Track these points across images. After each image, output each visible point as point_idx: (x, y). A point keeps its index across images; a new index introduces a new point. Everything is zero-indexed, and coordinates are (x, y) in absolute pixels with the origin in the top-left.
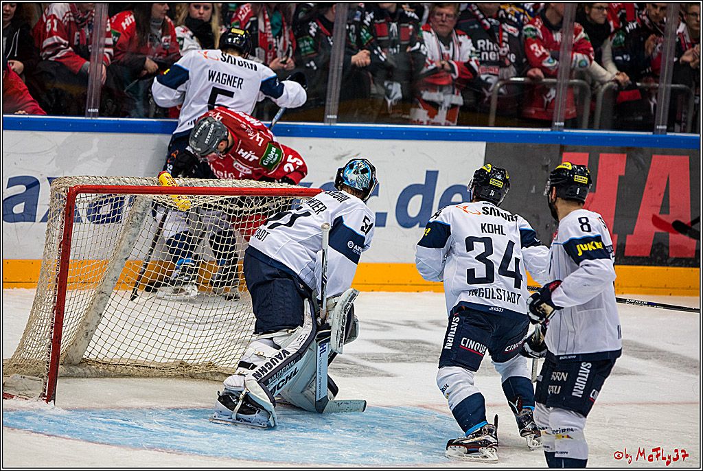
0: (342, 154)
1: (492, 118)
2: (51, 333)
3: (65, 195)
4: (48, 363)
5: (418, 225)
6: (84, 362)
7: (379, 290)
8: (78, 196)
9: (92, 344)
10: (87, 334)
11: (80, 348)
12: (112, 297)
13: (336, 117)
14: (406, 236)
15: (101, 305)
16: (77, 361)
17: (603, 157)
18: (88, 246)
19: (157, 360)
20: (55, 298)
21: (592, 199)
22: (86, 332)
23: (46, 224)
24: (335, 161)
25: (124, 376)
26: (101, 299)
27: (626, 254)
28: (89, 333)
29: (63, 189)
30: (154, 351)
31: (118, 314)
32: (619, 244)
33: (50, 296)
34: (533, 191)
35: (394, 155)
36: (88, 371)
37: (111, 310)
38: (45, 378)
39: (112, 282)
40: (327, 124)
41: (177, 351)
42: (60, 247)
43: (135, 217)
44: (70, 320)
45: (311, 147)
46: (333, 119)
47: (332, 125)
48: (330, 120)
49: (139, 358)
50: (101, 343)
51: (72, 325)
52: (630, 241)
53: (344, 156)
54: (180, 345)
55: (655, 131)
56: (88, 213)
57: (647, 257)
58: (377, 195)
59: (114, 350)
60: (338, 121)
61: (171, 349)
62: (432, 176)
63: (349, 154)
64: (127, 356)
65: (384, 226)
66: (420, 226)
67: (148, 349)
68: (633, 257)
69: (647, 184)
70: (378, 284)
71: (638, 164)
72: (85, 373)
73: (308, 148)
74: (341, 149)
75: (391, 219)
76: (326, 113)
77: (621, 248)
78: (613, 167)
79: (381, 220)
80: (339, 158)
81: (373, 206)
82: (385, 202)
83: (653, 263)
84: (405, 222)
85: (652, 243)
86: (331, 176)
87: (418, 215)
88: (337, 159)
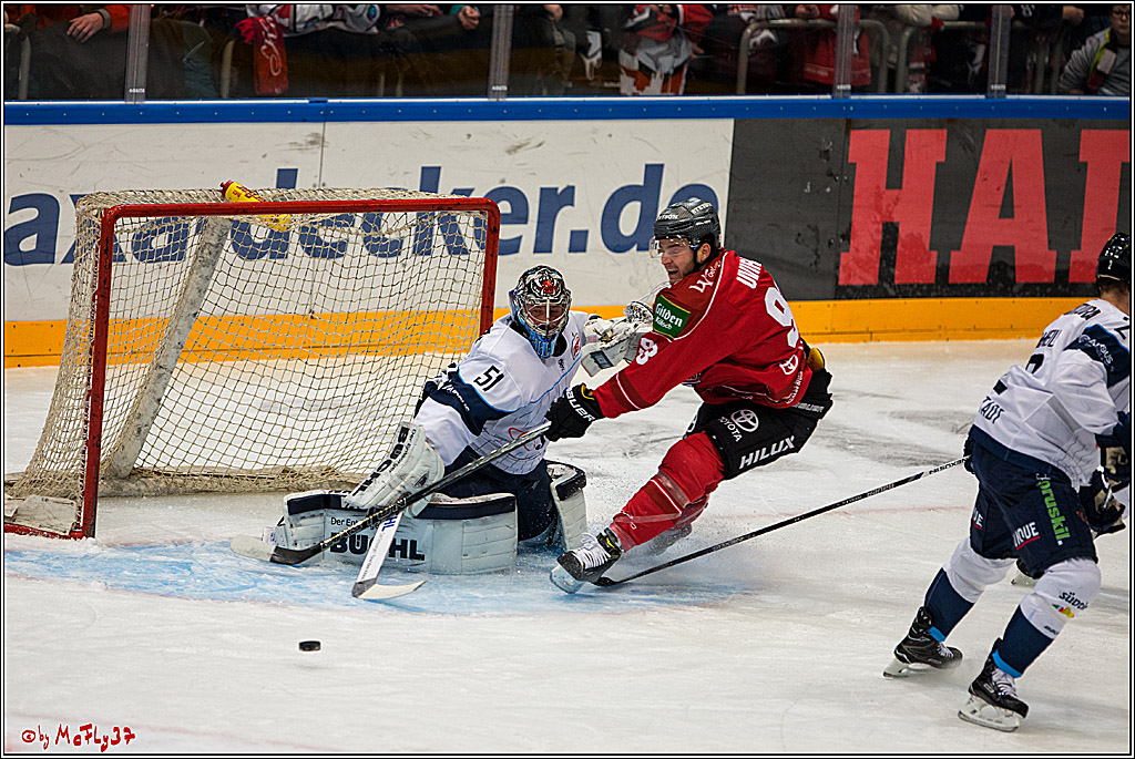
0: (516, 144)
1: (742, 84)
2: (86, 431)
3: (98, 221)
4: (82, 476)
5: (635, 248)
6: (138, 473)
8: (119, 221)
9: (146, 447)
10: (139, 431)
11: (130, 452)
12: (174, 375)
13: (505, 88)
14: (619, 265)
15: (160, 386)
16: (125, 473)
17: (913, 136)
18: (137, 299)
19: (248, 466)
20: (89, 379)
21: (898, 199)
22: (138, 428)
23: (73, 265)
24: (507, 156)
25: (197, 492)
26: (160, 376)
27: (950, 281)
28: (143, 430)
29: (96, 211)
30: (242, 454)
31: (184, 401)
32: (939, 266)
33: (82, 374)
34: (808, 190)
35: (595, 142)
36: (143, 487)
37: (174, 395)
38: (79, 500)
39: (174, 350)
40: (493, 100)
41: (277, 453)
42: (94, 300)
43: (206, 251)
44: (114, 411)
45: (469, 136)
46: (502, 91)
47: (501, 100)
48: (497, 94)
49: (220, 465)
50: (160, 445)
51: (116, 419)
52: (956, 259)
53: (519, 147)
54: (281, 443)
55: (989, 94)
56: (135, 248)
57: (983, 284)
58: (572, 205)
59: (180, 454)
60: (509, 94)
61: (268, 450)
62: (654, 172)
63: (527, 144)
64: (200, 462)
65: (584, 251)
66: (638, 250)
67: (232, 451)
68: (962, 285)
69: (978, 174)
71: (966, 145)
72: (139, 490)
73: (466, 137)
74: (515, 136)
75: (595, 240)
76: (491, 82)
77: (943, 272)
78: (927, 148)
79: (578, 242)
80: (513, 150)
81: (566, 221)
82: (584, 215)
83: (992, 293)
84: (616, 243)
85: (988, 263)
86: (502, 177)
87: (635, 233)
88: (509, 152)
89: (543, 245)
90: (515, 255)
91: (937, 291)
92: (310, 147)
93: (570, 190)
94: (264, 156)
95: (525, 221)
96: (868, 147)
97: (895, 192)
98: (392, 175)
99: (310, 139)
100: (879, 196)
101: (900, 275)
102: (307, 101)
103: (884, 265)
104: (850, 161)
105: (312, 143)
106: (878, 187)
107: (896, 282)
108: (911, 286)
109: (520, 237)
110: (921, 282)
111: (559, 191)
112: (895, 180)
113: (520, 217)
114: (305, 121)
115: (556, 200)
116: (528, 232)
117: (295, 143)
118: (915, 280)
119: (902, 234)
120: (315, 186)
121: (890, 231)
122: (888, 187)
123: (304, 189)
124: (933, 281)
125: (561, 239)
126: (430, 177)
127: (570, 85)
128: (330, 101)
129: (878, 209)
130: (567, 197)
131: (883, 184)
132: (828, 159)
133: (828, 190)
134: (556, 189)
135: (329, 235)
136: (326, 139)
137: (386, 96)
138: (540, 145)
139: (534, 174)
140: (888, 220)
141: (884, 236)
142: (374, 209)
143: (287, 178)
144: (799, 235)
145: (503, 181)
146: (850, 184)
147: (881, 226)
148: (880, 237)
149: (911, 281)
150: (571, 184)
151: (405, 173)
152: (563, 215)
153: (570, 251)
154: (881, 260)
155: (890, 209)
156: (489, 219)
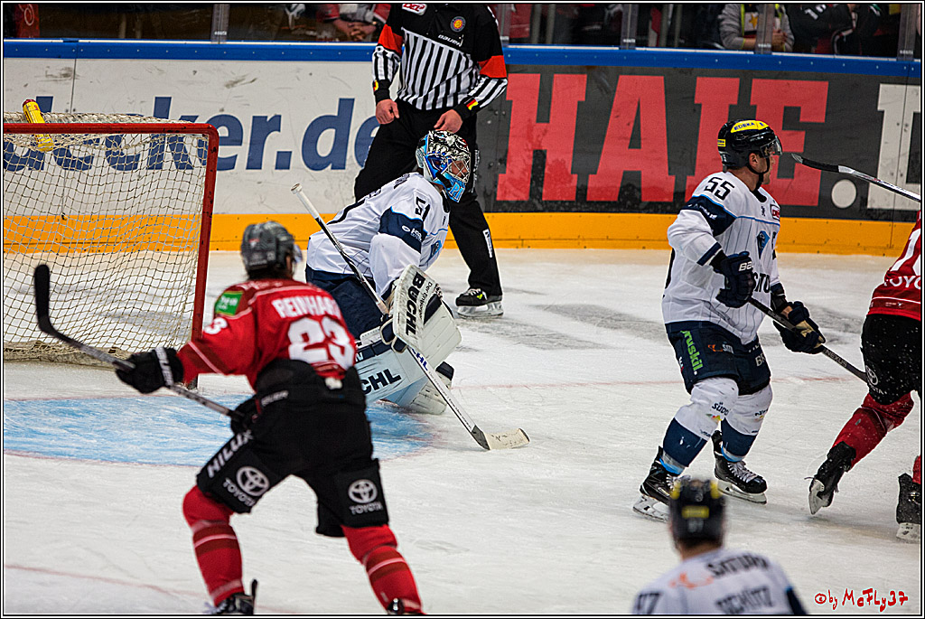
0: (234, 80)
5: (330, 167)
13: (225, 33)
14: (316, 180)
17: (559, 80)
21: (546, 131)
24: (226, 89)
27: (588, 199)
32: (579, 186)
35: (298, 79)
40: (216, 43)
45: (195, 72)
46: (223, 36)
47: (221, 43)
48: (218, 38)
52: (593, 182)
53: (236, 82)
57: (615, 202)
58: (279, 131)
60: (229, 39)
62: (347, 105)
63: (243, 80)
65: (288, 168)
66: (332, 168)
68: (598, 202)
69: (612, 112)
71: (602, 88)
73: (192, 73)
74: (233, 73)
75: (297, 159)
76: (214, 28)
77: (582, 191)
78: (570, 90)
79: (283, 161)
80: (231, 84)
81: (273, 144)
82: (288, 139)
83: (622, 210)
84: (315, 163)
85: (619, 185)
86: (222, 106)
87: (330, 155)
88: (227, 86)
89: (255, 163)
90: (231, 171)
91: (577, 207)
92: (64, 79)
93: (278, 118)
94: (26, 85)
95: (240, 143)
96: (522, 88)
97: (544, 125)
98: (130, 103)
99: (63, 72)
100: (530, 129)
101: (546, 193)
102: (61, 41)
103: (534, 185)
104: (507, 98)
105: (66, 75)
106: (529, 120)
107: (544, 199)
108: (556, 202)
109: (236, 156)
110: (564, 200)
111: (268, 119)
112: (544, 114)
113: (235, 139)
114: (59, 57)
115: (266, 126)
116: (242, 152)
117: (51, 75)
118: (558, 197)
119: (550, 159)
120: (67, 111)
121: (540, 156)
122: (538, 121)
123: (57, 114)
124: (574, 199)
125: (269, 158)
126: (162, 105)
128: (81, 41)
129: (529, 138)
130: (275, 124)
131: (534, 117)
133: (489, 122)
134: (266, 117)
135: (78, 152)
136: (77, 73)
137: (127, 37)
138: (253, 81)
139: (248, 105)
140: (537, 148)
141: (534, 162)
142: (117, 130)
143: (44, 104)
145: (222, 110)
146: (507, 117)
147: (531, 153)
148: (531, 162)
149: (557, 199)
150: (278, 114)
151: (142, 102)
152: (271, 138)
153: (276, 168)
154: (531, 181)
155: (540, 139)
156: (210, 141)
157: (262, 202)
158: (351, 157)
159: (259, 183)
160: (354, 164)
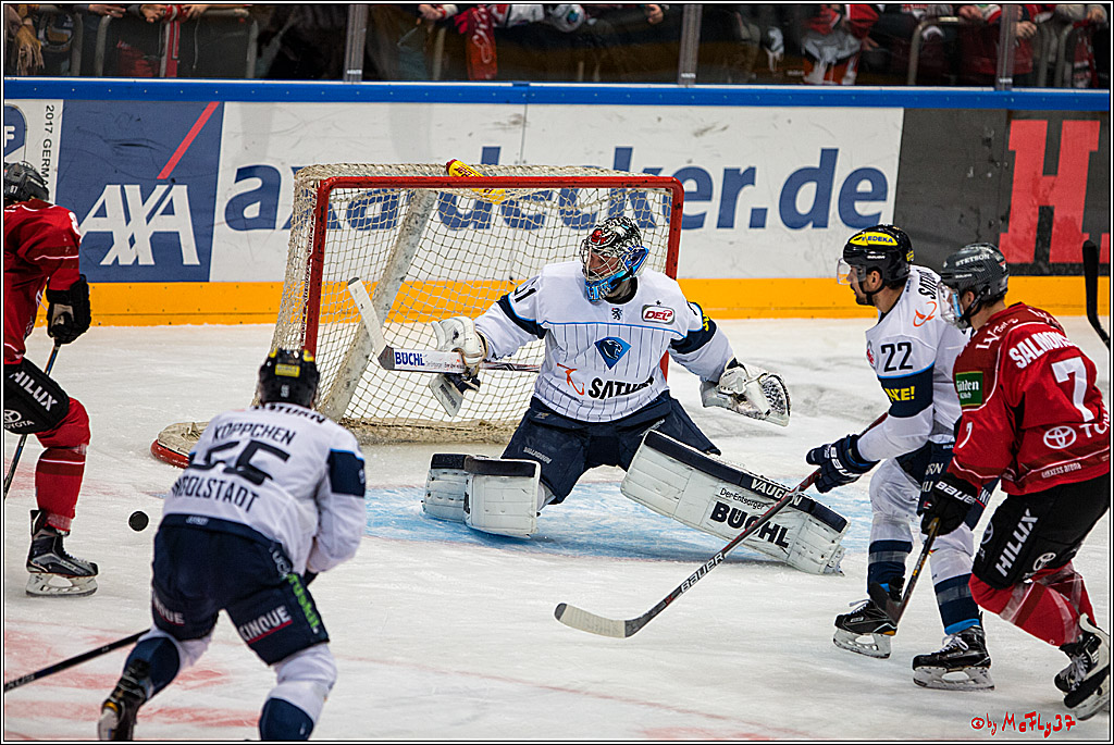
0: (703, 128)
1: (912, 76)
3: (314, 191)
5: (810, 225)
7: (758, 316)
8: (333, 192)
9: (355, 399)
10: (348, 385)
11: (339, 404)
13: (693, 76)
14: (795, 241)
17: (1068, 126)
18: (347, 263)
19: (447, 419)
20: (302, 335)
21: (1053, 185)
22: (348, 382)
23: (290, 231)
24: (694, 138)
25: (401, 442)
27: (1101, 261)
28: (352, 383)
29: (312, 183)
33: (295, 331)
34: (971, 174)
35: (775, 127)
39: (382, 311)
40: (683, 86)
41: (474, 405)
42: (309, 263)
43: (413, 221)
45: (659, 119)
46: (691, 79)
47: (690, 86)
48: (686, 81)
49: (422, 417)
50: (368, 397)
51: (327, 372)
53: (705, 130)
54: (478, 397)
58: (753, 184)
59: (386, 406)
60: (698, 82)
61: (466, 404)
62: (829, 156)
63: (713, 127)
64: (404, 414)
65: (763, 226)
66: (814, 226)
70: (757, 308)
73: (656, 121)
74: (702, 120)
75: (773, 217)
76: (681, 69)
78: (1081, 138)
79: (758, 219)
80: (700, 133)
81: (747, 199)
82: (763, 194)
84: (793, 221)
86: (689, 157)
87: (811, 212)
88: (696, 135)
89: (726, 221)
90: (696, 231)
92: (513, 126)
93: (752, 171)
94: (470, 134)
95: (709, 198)
96: (1026, 136)
97: (1051, 178)
98: (587, 154)
99: (513, 119)
100: (1036, 182)
101: (1054, 254)
102: (510, 84)
103: (1040, 245)
104: (1010, 148)
105: (515, 123)
106: (1035, 173)
107: (1051, 261)
108: (1065, 264)
109: (704, 215)
110: (1074, 261)
111: (741, 172)
112: (1051, 167)
113: (704, 194)
114: (508, 102)
115: (738, 180)
116: (712, 209)
117: (499, 123)
118: (1068, 259)
119: (1057, 217)
120: (516, 163)
121: (1046, 213)
122: (1046, 172)
123: (506, 166)
125: (742, 215)
126: (623, 156)
127: (754, 76)
128: (532, 84)
129: (1035, 193)
130: (749, 176)
131: (1040, 171)
132: (990, 146)
133: (990, 175)
134: (738, 170)
135: (529, 209)
136: (528, 120)
137: (584, 81)
138: (725, 128)
139: (719, 156)
140: (1043, 204)
141: (1040, 219)
142: (570, 184)
143: (491, 155)
144: (962, 216)
145: (690, 162)
146: (1010, 169)
147: (1037, 210)
148: (1036, 220)
149: (1066, 261)
150: (752, 165)
151: (601, 153)
152: (745, 193)
153: (751, 227)
154: (1037, 240)
155: (1046, 193)
156: (674, 196)
157: (734, 265)
158: (834, 214)
159: (731, 243)
160: (837, 222)
